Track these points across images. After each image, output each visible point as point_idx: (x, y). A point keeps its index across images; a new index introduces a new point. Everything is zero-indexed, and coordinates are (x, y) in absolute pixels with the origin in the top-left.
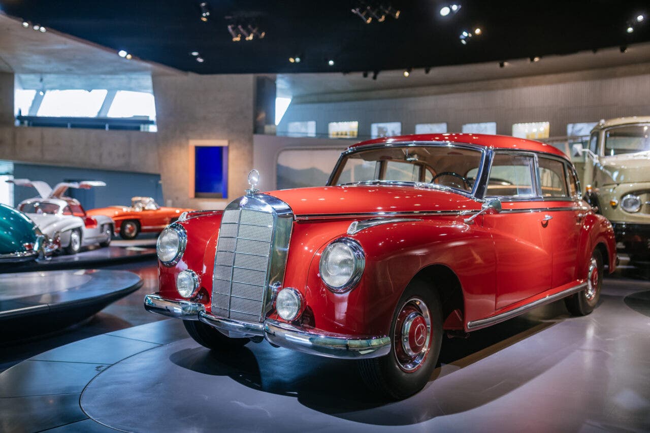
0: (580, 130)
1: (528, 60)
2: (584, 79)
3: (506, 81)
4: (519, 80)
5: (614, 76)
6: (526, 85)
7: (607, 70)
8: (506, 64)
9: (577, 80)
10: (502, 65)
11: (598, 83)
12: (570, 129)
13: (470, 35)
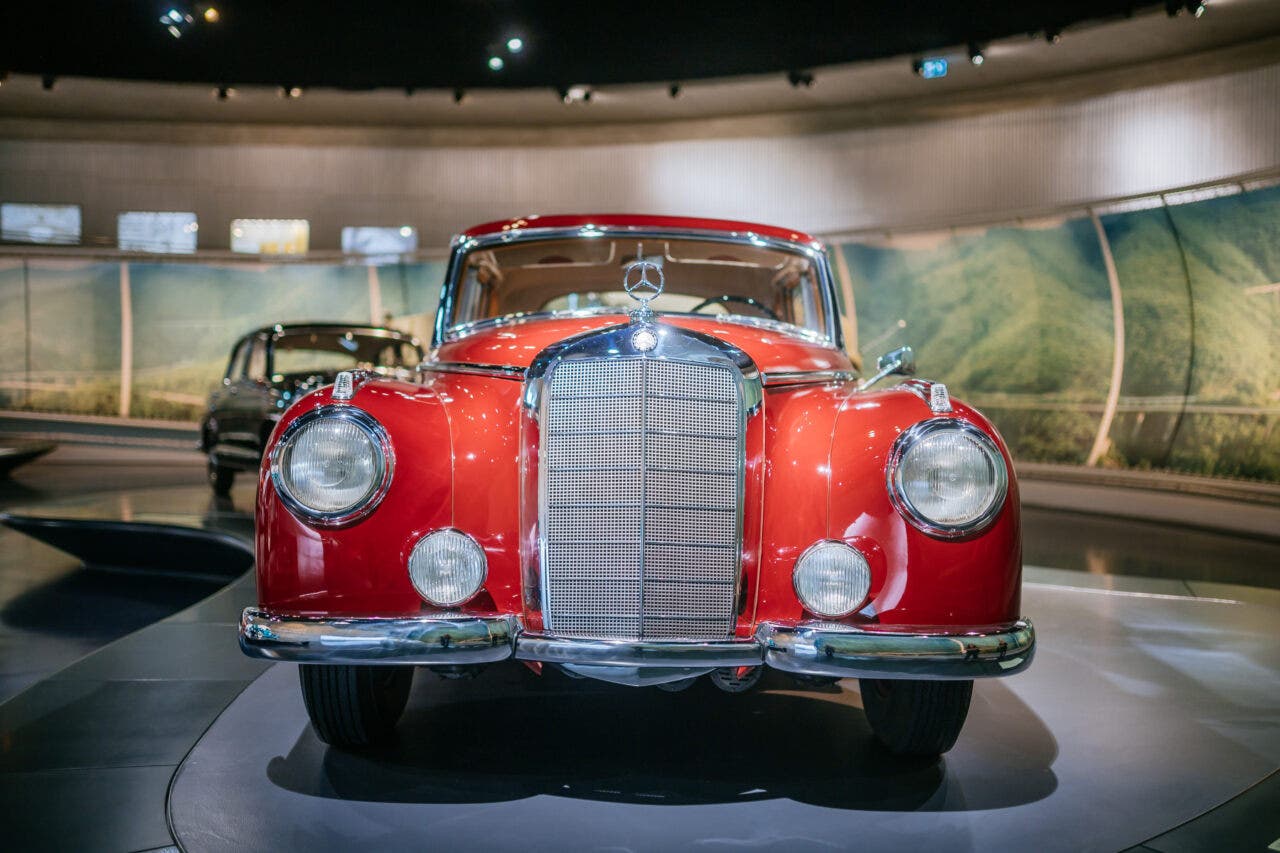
0: (367, 243)
1: (280, 92)
2: (375, 144)
3: (215, 129)
4: (244, 131)
5: (426, 144)
6: (259, 141)
7: (413, 131)
8: (232, 93)
9: (360, 144)
10: (223, 95)
11: (399, 155)
12: (349, 238)
13: (189, 19)
